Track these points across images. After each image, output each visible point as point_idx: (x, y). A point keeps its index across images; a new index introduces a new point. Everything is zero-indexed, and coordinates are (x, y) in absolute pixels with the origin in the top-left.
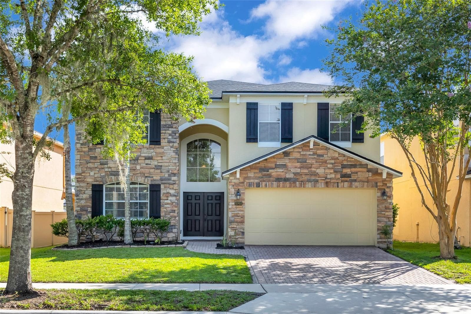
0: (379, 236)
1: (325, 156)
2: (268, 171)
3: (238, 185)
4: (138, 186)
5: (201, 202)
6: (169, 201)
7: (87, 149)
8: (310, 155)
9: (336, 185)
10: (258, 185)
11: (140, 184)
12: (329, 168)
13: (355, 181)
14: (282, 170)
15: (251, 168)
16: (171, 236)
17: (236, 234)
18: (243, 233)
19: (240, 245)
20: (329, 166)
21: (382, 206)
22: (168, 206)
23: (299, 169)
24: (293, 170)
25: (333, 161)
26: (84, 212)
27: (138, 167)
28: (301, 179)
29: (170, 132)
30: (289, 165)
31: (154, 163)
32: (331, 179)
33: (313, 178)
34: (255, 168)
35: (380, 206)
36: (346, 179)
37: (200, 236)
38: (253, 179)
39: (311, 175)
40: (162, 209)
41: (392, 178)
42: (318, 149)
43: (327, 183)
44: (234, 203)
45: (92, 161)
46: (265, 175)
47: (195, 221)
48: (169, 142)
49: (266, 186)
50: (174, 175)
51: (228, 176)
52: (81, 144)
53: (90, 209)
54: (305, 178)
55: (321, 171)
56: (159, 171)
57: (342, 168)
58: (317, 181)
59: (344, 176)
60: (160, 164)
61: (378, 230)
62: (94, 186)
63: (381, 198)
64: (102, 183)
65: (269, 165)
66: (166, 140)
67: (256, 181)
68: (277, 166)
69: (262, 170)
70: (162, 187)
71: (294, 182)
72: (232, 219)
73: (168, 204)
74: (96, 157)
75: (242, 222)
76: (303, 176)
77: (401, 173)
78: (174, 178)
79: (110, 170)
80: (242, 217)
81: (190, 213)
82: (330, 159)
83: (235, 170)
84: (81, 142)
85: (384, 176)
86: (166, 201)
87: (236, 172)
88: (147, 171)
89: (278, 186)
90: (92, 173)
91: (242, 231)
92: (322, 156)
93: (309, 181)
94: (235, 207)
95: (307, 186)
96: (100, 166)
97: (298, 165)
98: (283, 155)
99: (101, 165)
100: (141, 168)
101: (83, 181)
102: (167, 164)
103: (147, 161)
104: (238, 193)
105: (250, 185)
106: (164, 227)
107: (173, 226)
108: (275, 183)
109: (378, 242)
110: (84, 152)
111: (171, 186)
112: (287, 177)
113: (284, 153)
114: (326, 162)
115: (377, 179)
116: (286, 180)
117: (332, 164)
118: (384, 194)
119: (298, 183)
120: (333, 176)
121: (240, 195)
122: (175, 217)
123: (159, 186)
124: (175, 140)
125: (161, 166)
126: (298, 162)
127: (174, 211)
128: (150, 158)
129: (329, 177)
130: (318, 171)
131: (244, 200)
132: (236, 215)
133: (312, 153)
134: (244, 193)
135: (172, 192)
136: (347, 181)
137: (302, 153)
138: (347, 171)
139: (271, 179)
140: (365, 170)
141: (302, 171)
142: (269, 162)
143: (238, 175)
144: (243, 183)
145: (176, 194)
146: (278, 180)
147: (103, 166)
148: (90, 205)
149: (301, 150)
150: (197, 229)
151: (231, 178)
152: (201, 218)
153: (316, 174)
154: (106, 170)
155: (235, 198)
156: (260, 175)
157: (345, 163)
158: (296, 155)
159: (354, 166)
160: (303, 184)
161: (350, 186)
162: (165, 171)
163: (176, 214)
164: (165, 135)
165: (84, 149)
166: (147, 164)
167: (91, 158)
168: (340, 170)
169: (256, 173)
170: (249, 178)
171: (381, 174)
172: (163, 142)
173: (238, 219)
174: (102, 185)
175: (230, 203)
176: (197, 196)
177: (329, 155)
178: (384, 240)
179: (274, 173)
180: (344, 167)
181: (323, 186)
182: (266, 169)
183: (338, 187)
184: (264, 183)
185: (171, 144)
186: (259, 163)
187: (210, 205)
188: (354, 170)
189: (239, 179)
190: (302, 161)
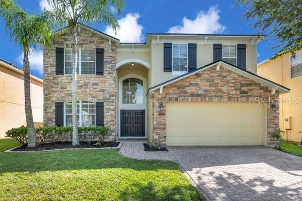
0: (269, 139)
1: (228, 77)
2: (184, 89)
3: (161, 99)
4: (88, 104)
5: (131, 115)
6: (109, 114)
7: (52, 78)
8: (216, 76)
9: (236, 99)
10: (177, 100)
11: (90, 102)
12: (231, 87)
13: (251, 96)
14: (194, 88)
15: (171, 86)
16: (110, 138)
17: (160, 138)
18: (165, 137)
19: (163, 147)
20: (231, 85)
21: (271, 116)
22: (109, 117)
23: (208, 87)
24: (203, 88)
25: (234, 81)
26: (50, 122)
27: (88, 90)
28: (210, 95)
29: (110, 66)
30: (201, 84)
31: (99, 87)
32: (232, 94)
33: (219, 94)
34: (175, 86)
35: (270, 116)
36: (244, 95)
37: (131, 136)
38: (173, 95)
39: (217, 92)
40: (105, 119)
41: (279, 94)
42: (222, 72)
43: (229, 98)
44: (158, 114)
45: (56, 86)
46: (182, 92)
47: (128, 127)
48: (109, 73)
49: (183, 99)
50: (113, 96)
51: (153, 92)
52: (48, 74)
53: (54, 120)
54: (213, 94)
55: (225, 89)
56: (102, 93)
57: (241, 86)
58: (222, 96)
59: (243, 92)
60: (103, 88)
61: (268, 134)
62: (57, 103)
63: (270, 110)
64: (62, 101)
65: (185, 84)
66: (107, 72)
67: (176, 96)
68: (191, 85)
69: (179, 87)
70: (105, 104)
71: (205, 97)
72: (157, 126)
73: (108, 116)
74: (59, 83)
75: (165, 129)
76: (212, 93)
77: (289, 90)
78: (112, 98)
79: (68, 92)
80: (164, 125)
81: (124, 123)
82: (232, 80)
83: (159, 87)
84: (48, 73)
85: (273, 92)
86: (107, 114)
87: (159, 89)
88: (94, 93)
89: (192, 101)
90: (55, 95)
91: (164, 135)
92: (226, 77)
93: (216, 96)
94: (158, 116)
95: (214, 100)
96: (61, 90)
97: (208, 84)
98: (196, 77)
99: (62, 88)
100: (90, 91)
101: (49, 100)
102: (108, 88)
103: (94, 86)
104: (161, 105)
105: (170, 99)
106: (104, 132)
107: (113, 131)
108: (190, 98)
109: (268, 143)
110: (50, 80)
111: (111, 104)
112: (199, 93)
113: (196, 74)
114: (228, 82)
115: (267, 95)
116: (198, 95)
117: (233, 83)
118: (273, 106)
119: (207, 98)
120: (234, 92)
121: (163, 107)
122: (114, 125)
123: (103, 103)
124: (113, 72)
125: (104, 90)
126: (207, 82)
127: (113, 121)
128: (96, 84)
129: (231, 93)
130: (223, 89)
131: (165, 111)
132: (160, 123)
133: (218, 75)
134: (165, 106)
135: (112, 107)
136: (244, 96)
137: (210, 75)
138: (245, 89)
139: (187, 94)
140: (258, 88)
141: (211, 89)
142: (185, 81)
143: (161, 92)
144: (165, 98)
145: (114, 109)
146: (192, 95)
147: (63, 90)
148: (55, 116)
149: (209, 72)
150: (129, 132)
151: (156, 94)
152: (131, 125)
153: (221, 91)
154: (66, 92)
155: (159, 110)
156: (178, 91)
157: (243, 82)
158: (206, 76)
159: (250, 85)
160: (211, 99)
161: (247, 101)
162: (107, 93)
163: (114, 123)
164: (107, 68)
165: (49, 78)
166: (94, 88)
167: (55, 84)
168: (240, 88)
169: (176, 90)
170: (170, 94)
171: (270, 91)
172: (105, 73)
173: (162, 126)
174: (63, 103)
175: (155, 114)
176: (129, 112)
177: (231, 76)
178: (273, 142)
179: (189, 90)
180: (242, 85)
181: (226, 100)
182: (183, 87)
183: (238, 101)
184: (181, 98)
185: (111, 75)
186: (177, 82)
187: (137, 118)
188: (250, 88)
189: (161, 94)
190: (211, 81)
